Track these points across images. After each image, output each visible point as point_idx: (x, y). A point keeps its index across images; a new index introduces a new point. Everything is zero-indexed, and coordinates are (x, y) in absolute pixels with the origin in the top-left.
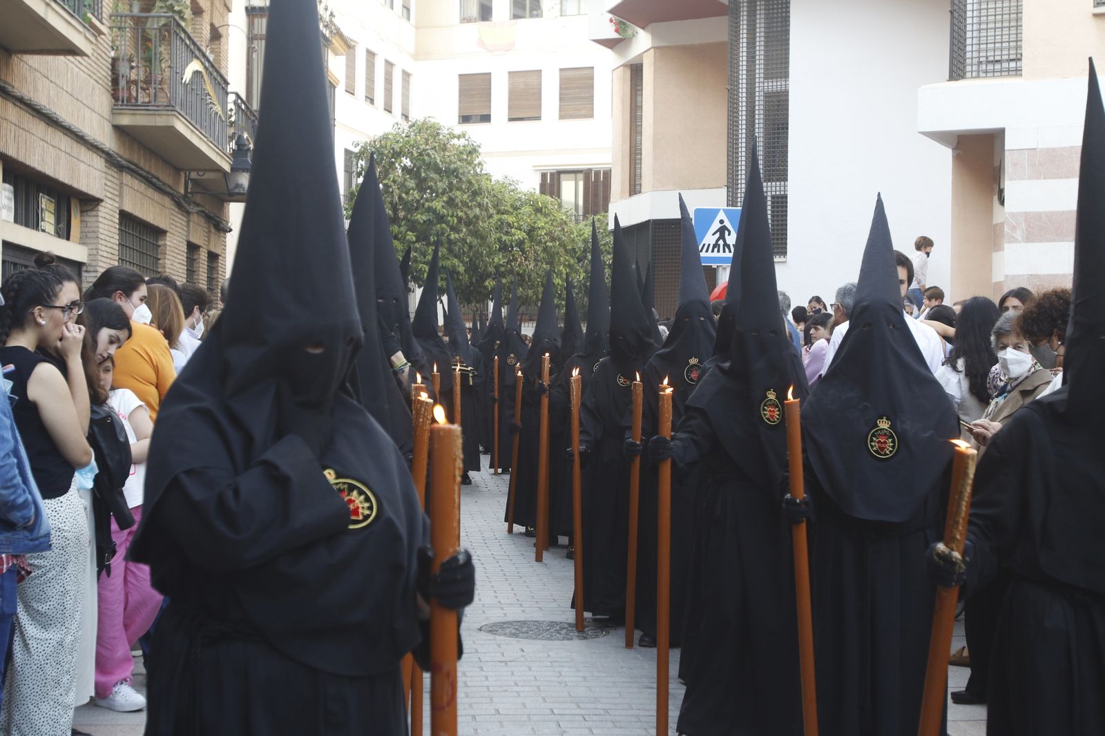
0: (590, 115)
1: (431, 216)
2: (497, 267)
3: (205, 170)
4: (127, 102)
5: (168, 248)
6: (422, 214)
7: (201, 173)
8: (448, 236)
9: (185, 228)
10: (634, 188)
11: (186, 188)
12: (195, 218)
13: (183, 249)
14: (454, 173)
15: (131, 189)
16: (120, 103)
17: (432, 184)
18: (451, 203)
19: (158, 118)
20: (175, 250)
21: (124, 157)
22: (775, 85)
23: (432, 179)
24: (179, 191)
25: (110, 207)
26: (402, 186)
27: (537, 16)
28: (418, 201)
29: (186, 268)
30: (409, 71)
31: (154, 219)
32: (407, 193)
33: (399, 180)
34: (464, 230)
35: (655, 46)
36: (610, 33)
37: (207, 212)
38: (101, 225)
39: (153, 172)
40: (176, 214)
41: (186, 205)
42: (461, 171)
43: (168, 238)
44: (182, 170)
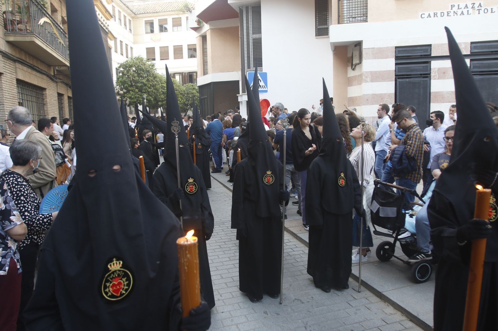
0: (182, 58)
1: (142, 84)
2: (162, 98)
3: (61, 66)
4: (12, 31)
5: (47, 95)
6: (140, 84)
7: (59, 67)
8: (148, 90)
9: (56, 88)
10: (205, 73)
11: (54, 73)
12: (60, 84)
13: (56, 95)
14: (148, 71)
15: (22, 70)
16: (9, 31)
17: (142, 75)
18: (148, 80)
19: (26, 38)
20: (51, 96)
21: (16, 56)
22: (256, 36)
23: (142, 74)
24: (51, 73)
25: (9, 77)
26: (133, 76)
27: (166, 32)
28: (138, 80)
29: (58, 102)
30: (132, 47)
31: (38, 83)
32: (135, 78)
33: (132, 74)
34: (152, 88)
35: (211, 28)
36: (196, 25)
37: (65, 82)
38: (3, 84)
39: (35, 64)
40: (50, 82)
41: (55, 79)
42: (150, 71)
43: (47, 91)
44: (52, 66)
